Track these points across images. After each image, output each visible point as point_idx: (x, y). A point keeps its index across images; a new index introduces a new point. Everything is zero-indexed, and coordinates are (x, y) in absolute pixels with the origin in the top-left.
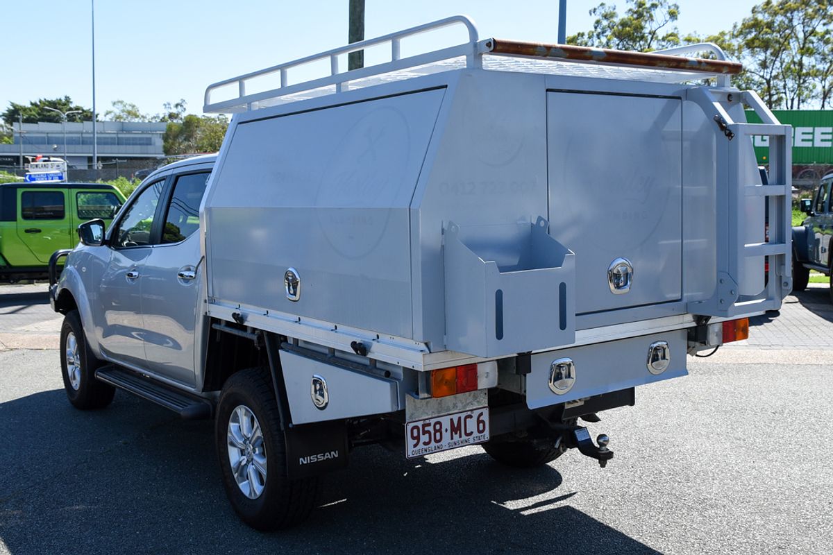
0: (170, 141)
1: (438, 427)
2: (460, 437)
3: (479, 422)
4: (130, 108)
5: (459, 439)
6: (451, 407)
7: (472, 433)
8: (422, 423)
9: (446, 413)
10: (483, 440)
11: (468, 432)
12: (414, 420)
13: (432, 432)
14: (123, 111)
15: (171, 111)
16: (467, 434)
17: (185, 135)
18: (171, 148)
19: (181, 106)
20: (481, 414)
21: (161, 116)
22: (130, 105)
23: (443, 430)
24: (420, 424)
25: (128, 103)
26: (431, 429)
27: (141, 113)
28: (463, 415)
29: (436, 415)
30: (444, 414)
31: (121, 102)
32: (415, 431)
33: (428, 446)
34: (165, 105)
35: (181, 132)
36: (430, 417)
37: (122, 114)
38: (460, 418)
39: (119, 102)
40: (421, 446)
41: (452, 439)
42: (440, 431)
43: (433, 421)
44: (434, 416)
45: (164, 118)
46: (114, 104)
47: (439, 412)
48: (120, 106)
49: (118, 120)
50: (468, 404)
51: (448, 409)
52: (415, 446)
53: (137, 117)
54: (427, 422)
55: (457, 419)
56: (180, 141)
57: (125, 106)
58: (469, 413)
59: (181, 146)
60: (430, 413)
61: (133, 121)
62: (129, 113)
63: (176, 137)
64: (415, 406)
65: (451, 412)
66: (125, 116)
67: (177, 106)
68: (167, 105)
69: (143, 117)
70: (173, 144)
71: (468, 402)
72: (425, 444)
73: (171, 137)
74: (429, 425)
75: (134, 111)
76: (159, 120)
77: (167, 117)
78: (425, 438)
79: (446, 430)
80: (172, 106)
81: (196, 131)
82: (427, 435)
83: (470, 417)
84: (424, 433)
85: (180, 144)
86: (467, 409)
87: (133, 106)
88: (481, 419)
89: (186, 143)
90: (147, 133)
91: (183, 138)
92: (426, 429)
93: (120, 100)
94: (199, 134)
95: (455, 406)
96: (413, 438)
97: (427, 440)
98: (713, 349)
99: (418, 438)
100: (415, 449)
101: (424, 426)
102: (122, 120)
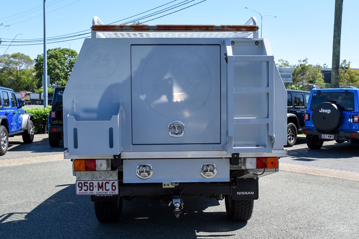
0: (295, 76)
1: (91, 184)
2: (103, 190)
3: (112, 186)
4: (285, 62)
5: (103, 191)
6: (98, 177)
7: (108, 190)
8: (84, 181)
9: (96, 180)
10: (115, 194)
11: (107, 189)
12: (80, 180)
13: (89, 186)
14: (282, 64)
15: (301, 63)
16: (106, 190)
17: (302, 73)
18: (295, 79)
19: (306, 61)
20: (114, 183)
21: (297, 65)
22: (286, 61)
23: (94, 186)
24: (83, 182)
25: (285, 60)
26: (88, 185)
27: (290, 64)
28: (104, 182)
29: (91, 180)
30: (94, 180)
31: (282, 60)
32: (80, 185)
33: (86, 192)
34: (299, 61)
35: (300, 72)
36: (88, 180)
37: (282, 65)
38: (103, 183)
39: (281, 60)
40: (83, 191)
41: (98, 190)
42: (92, 186)
43: (89, 182)
44: (90, 180)
45: (298, 66)
46: (279, 61)
47: (92, 179)
48: (282, 62)
49: (280, 67)
50: (107, 177)
51: (97, 178)
52: (80, 190)
53: (288, 66)
54: (86, 181)
55: (101, 183)
56: (300, 76)
57: (283, 62)
58: (108, 181)
59: (300, 78)
60: (88, 178)
61: (286, 67)
62: (285, 64)
63: (297, 74)
64: (81, 174)
65: (98, 180)
66: (283, 66)
67: (304, 61)
68: (300, 61)
69: (290, 66)
70: (297, 77)
71: (107, 176)
72: (85, 190)
73: (296, 74)
74: (87, 183)
75: (287, 64)
76: (296, 67)
77: (299, 66)
78: (85, 188)
79: (96, 187)
80: (302, 61)
81: (306, 71)
82: (86, 187)
83: (108, 183)
84: (85, 186)
85: (299, 77)
86: (107, 179)
87: (287, 62)
88: (114, 184)
89: (302, 77)
90: (289, 73)
91: (301, 75)
92: (86, 184)
93: (282, 59)
94: (308, 73)
95: (100, 177)
96: (79, 187)
97: (86, 189)
98: (262, 173)
99: (82, 187)
100: (80, 192)
101: (85, 183)
102: (282, 67)
